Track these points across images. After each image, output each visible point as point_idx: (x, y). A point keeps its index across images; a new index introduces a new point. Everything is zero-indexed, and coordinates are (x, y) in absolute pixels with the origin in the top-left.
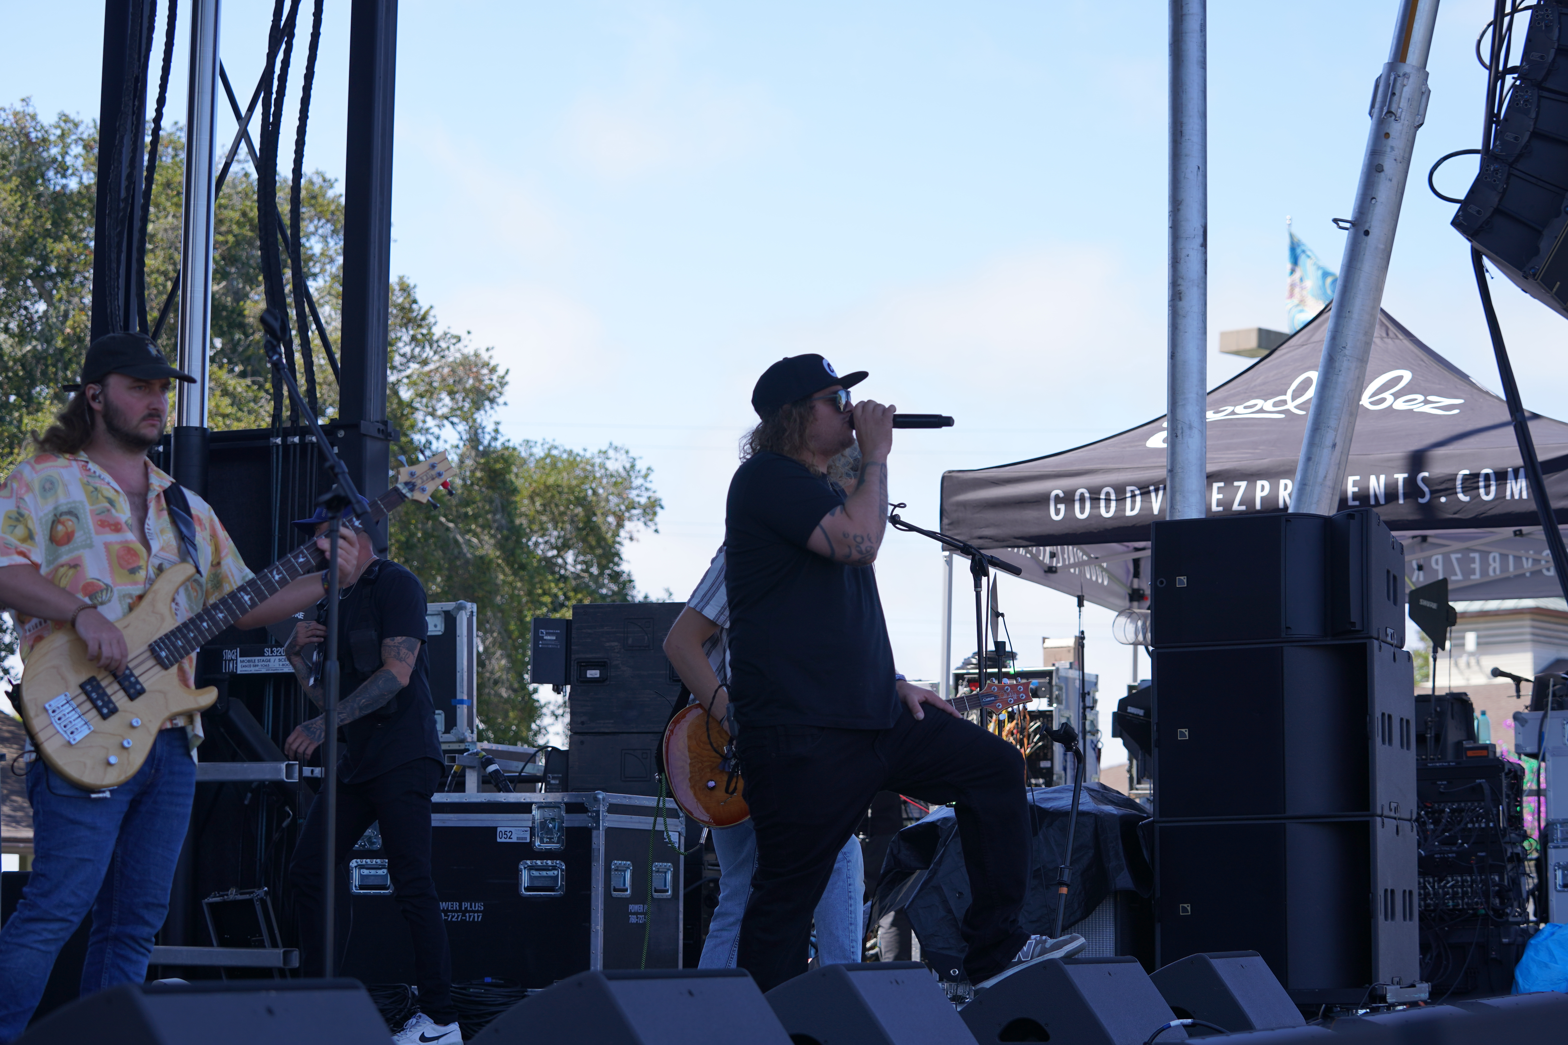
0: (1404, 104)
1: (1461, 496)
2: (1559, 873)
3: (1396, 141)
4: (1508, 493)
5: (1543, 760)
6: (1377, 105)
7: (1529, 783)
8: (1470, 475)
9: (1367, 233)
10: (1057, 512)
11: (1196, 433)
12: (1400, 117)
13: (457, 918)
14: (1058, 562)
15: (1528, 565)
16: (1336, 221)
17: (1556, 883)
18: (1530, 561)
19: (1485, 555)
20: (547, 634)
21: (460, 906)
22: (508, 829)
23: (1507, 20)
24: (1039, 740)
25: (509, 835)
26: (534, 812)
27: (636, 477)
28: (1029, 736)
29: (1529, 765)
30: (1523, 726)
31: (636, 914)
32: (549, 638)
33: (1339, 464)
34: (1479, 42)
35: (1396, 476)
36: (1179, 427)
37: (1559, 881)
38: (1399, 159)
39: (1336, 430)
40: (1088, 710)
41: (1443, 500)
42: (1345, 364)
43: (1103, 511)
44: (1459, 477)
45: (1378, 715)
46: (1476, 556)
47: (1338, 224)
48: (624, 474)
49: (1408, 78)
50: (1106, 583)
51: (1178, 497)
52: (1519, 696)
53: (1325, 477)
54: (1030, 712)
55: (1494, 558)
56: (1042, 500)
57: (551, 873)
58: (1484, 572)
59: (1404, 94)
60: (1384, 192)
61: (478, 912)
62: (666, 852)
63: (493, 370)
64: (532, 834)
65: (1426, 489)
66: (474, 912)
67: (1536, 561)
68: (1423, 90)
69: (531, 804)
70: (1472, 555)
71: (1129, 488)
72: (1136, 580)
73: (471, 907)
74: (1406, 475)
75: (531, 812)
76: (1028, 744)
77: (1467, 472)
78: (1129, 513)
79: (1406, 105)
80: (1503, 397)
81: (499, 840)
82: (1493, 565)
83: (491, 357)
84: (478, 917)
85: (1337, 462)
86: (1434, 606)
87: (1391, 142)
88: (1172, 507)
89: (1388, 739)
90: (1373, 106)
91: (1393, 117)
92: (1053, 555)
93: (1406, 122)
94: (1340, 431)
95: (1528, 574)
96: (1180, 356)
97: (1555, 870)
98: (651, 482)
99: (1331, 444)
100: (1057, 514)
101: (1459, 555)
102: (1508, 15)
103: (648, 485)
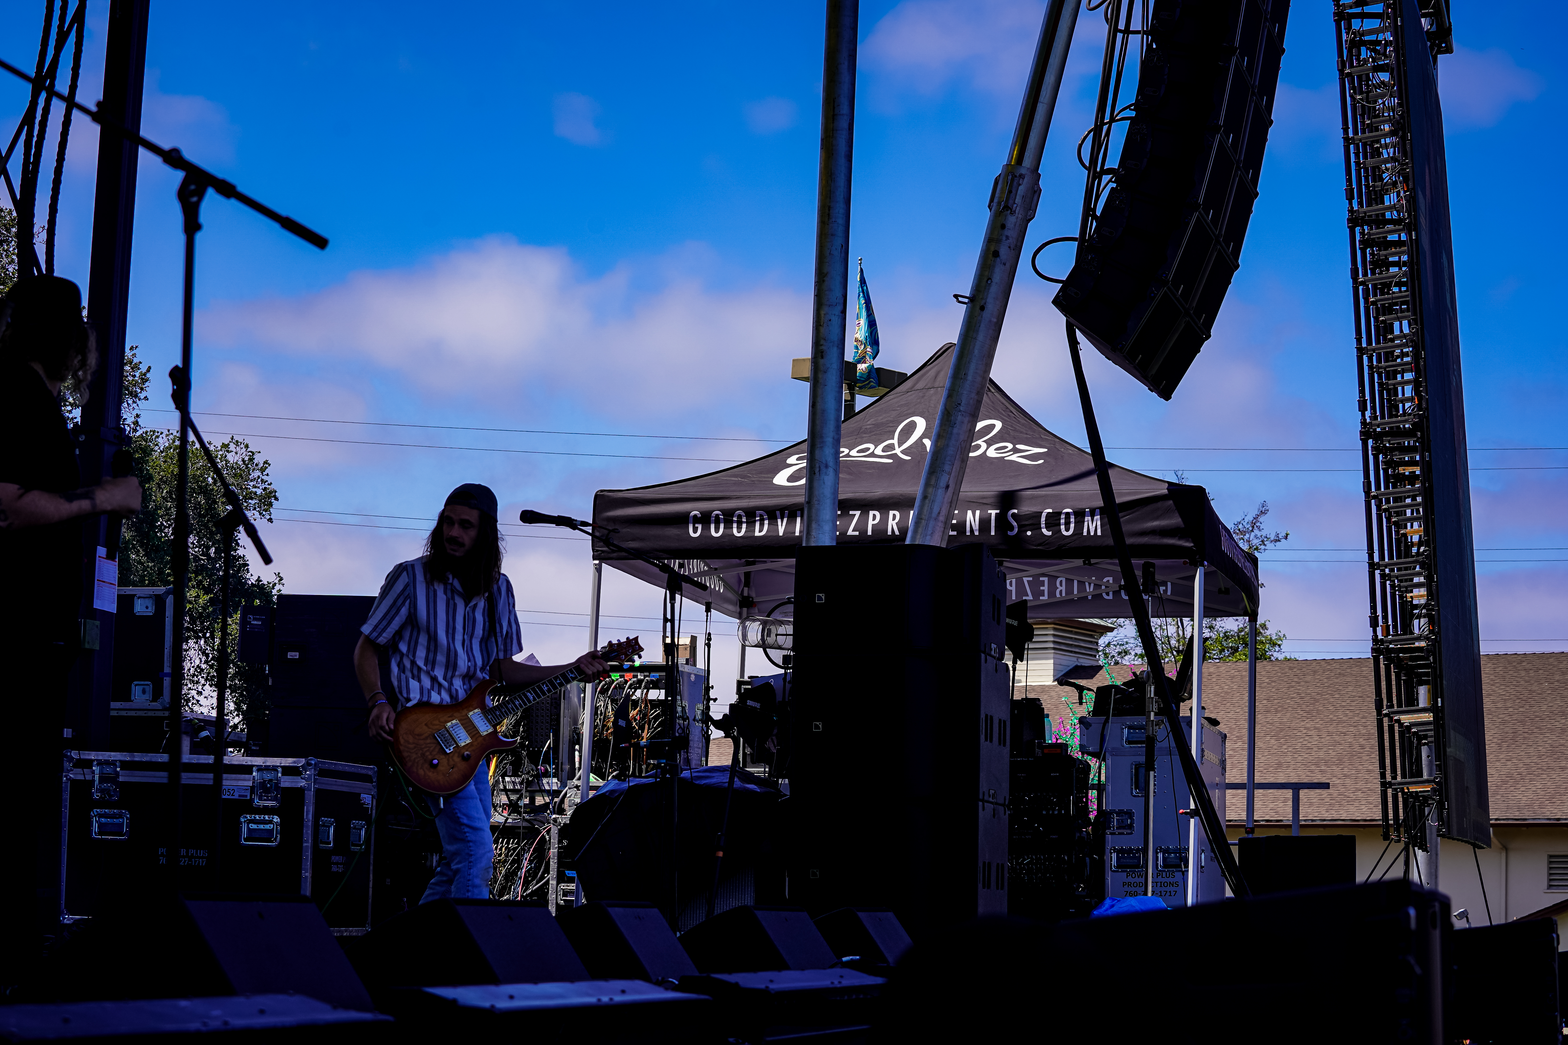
0: (1018, 200)
1: (1044, 531)
2: (1114, 856)
3: (1011, 232)
4: (1085, 530)
5: (1104, 760)
6: (996, 200)
7: (1093, 778)
8: (1052, 513)
9: (982, 308)
10: (695, 531)
11: (831, 471)
12: (1015, 211)
13: (184, 863)
14: (685, 571)
15: (1090, 589)
16: (956, 296)
17: (1111, 864)
18: (1092, 585)
19: (1053, 578)
20: (255, 619)
21: (187, 852)
22: (231, 788)
23: (1105, 128)
24: (658, 726)
25: (232, 792)
26: (254, 773)
27: (254, 470)
28: (650, 721)
29: (1094, 763)
30: (1087, 729)
31: (337, 864)
32: (255, 622)
33: (951, 502)
34: (1080, 146)
35: (989, 512)
36: (817, 465)
37: (1114, 862)
38: (1012, 247)
39: (950, 474)
40: (711, 702)
41: (1029, 533)
42: (959, 418)
43: (735, 531)
44: (1044, 515)
45: (983, 716)
46: (1046, 579)
47: (958, 299)
48: (243, 466)
49: (1023, 179)
50: (722, 591)
51: (814, 525)
52: (1081, 703)
53: (939, 513)
54: (651, 701)
55: (1061, 582)
56: (682, 520)
57: (267, 827)
58: (1052, 593)
59: (1019, 191)
60: (998, 275)
61: (202, 858)
62: (362, 813)
63: (135, 367)
64: (252, 792)
65: (1015, 524)
66: (199, 858)
67: (1098, 586)
68: (1036, 189)
69: (253, 766)
70: (1041, 579)
71: (758, 512)
72: (746, 589)
73: (197, 853)
74: (998, 511)
75: (252, 774)
76: (649, 729)
77: (1051, 511)
78: (757, 534)
79: (1020, 201)
80: (1089, 451)
81: (224, 797)
82: (1060, 588)
83: (134, 355)
84: (203, 862)
85: (950, 500)
86: (1015, 623)
87: (1007, 232)
88: (809, 533)
89: (989, 737)
90: (992, 200)
91: (1009, 212)
92: (681, 566)
93: (1020, 216)
94: (953, 474)
95: (1090, 597)
96: (819, 406)
97: (1111, 853)
98: (267, 475)
99: (945, 486)
100: (694, 532)
101: (1031, 579)
102: (1106, 123)
103: (265, 478)
